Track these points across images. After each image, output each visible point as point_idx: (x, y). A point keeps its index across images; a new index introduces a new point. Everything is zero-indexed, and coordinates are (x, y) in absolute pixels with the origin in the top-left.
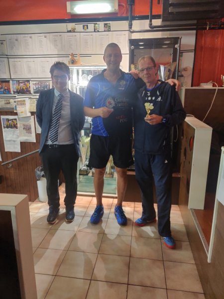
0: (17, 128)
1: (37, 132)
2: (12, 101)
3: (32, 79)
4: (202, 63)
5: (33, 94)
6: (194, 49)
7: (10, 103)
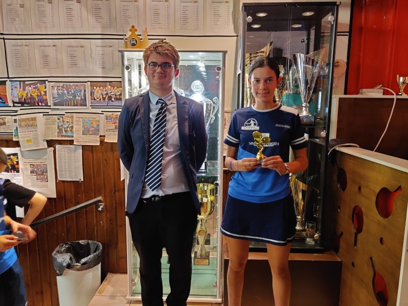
0: (18, 172)
1: (59, 178)
2: (8, 119)
3: (49, 79)
4: (361, 54)
5: (52, 107)
6: (348, 30)
7: (4, 123)
